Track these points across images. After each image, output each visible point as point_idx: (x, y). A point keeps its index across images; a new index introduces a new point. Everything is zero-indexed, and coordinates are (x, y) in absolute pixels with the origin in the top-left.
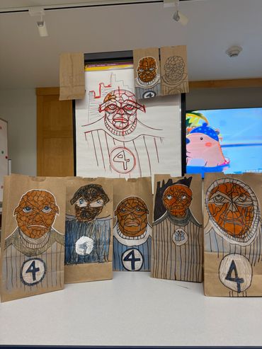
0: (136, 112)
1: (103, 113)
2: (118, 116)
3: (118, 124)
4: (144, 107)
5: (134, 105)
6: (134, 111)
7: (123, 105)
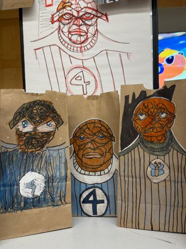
0: (96, 21)
4: (106, 15)
5: (94, 13)
6: (94, 20)
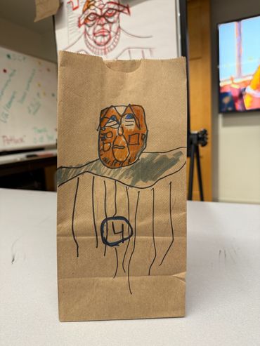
1: (83, 27)
2: (99, 28)
3: (99, 39)
7: (104, 11)
